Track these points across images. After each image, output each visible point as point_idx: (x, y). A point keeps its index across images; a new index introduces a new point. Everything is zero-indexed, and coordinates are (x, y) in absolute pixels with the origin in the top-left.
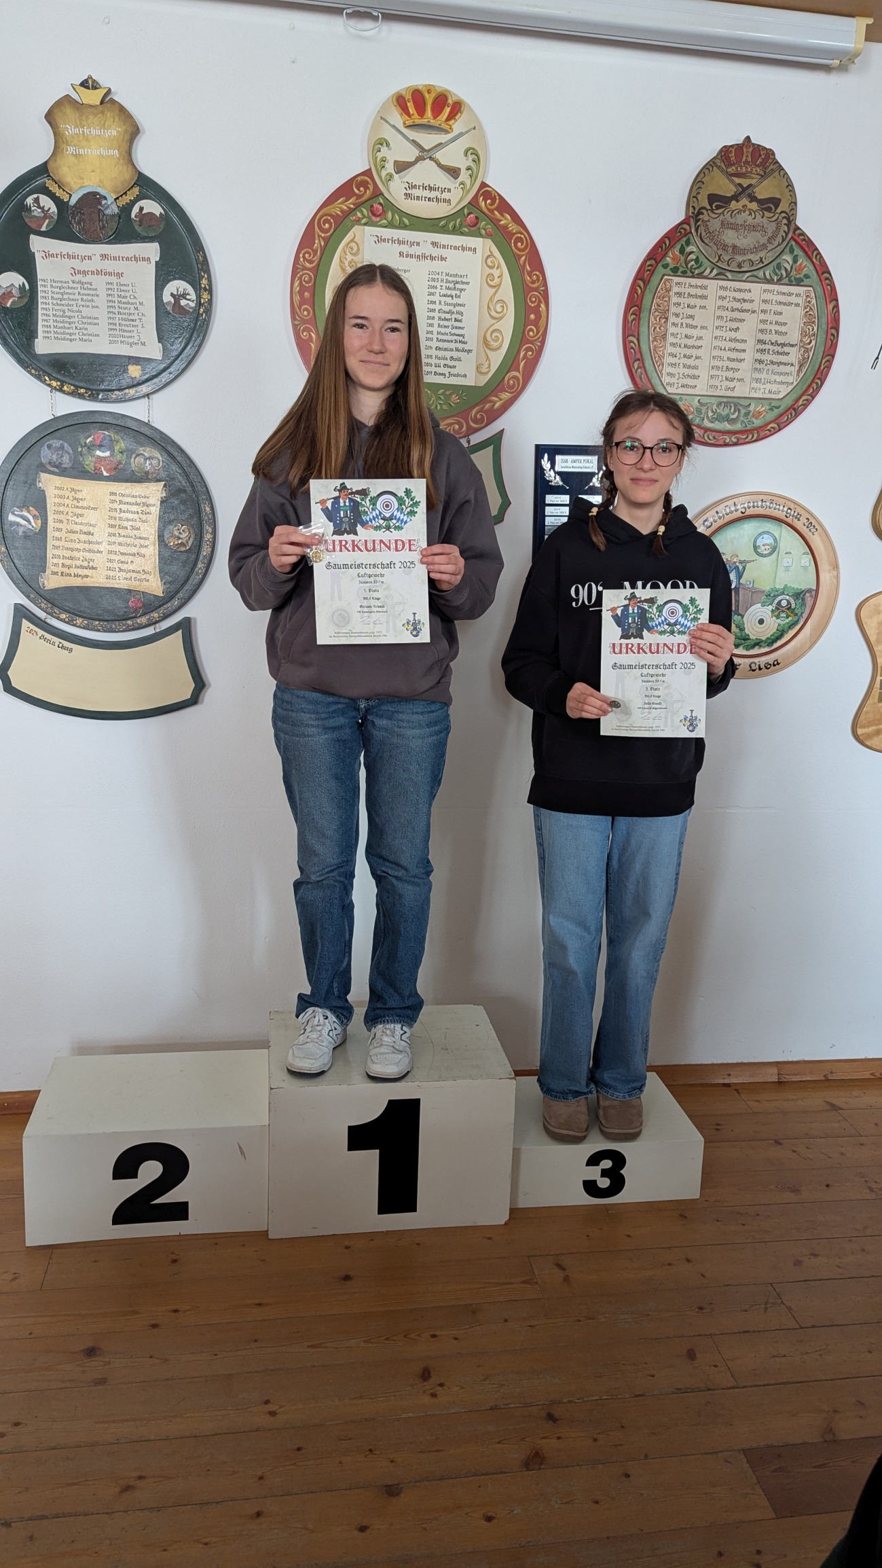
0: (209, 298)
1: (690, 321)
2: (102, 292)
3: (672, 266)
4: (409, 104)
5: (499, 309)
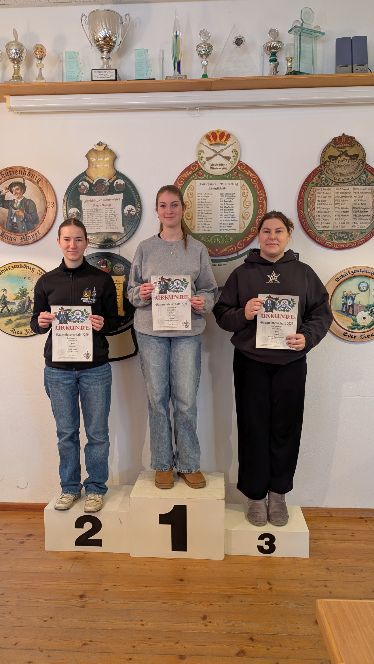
0: (141, 210)
1: (324, 203)
2: (104, 212)
3: (315, 183)
4: (210, 137)
5: (248, 205)
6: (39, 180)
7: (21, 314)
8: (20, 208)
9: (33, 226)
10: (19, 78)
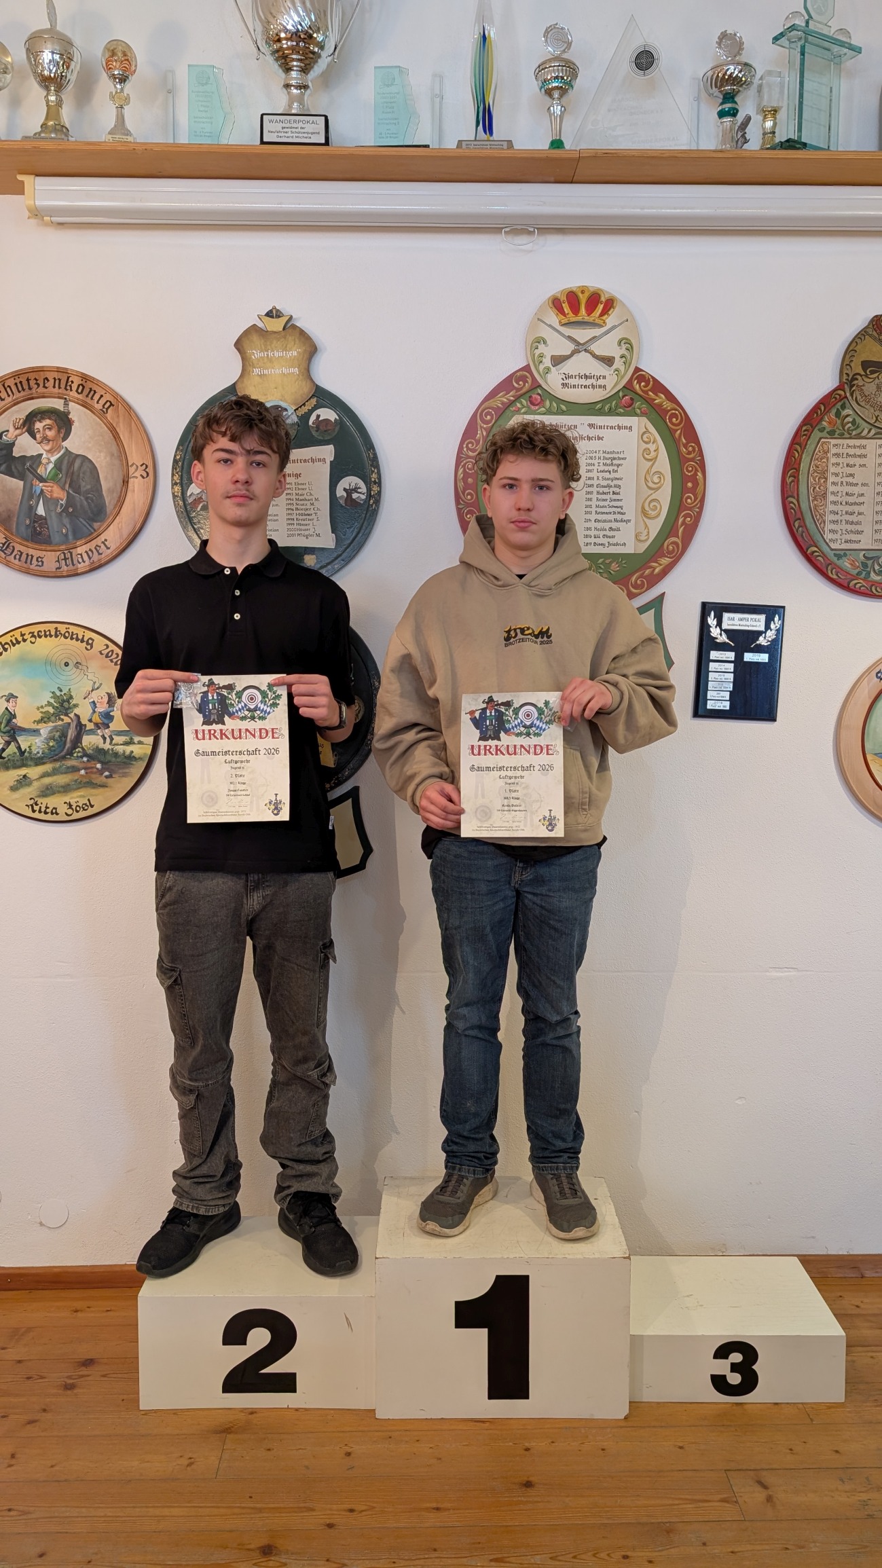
0: (379, 490)
1: (850, 480)
3: (828, 429)
4: (564, 305)
5: (658, 481)
6: (108, 404)
7: (55, 760)
8: (54, 478)
9: (90, 525)
10: (62, 129)
